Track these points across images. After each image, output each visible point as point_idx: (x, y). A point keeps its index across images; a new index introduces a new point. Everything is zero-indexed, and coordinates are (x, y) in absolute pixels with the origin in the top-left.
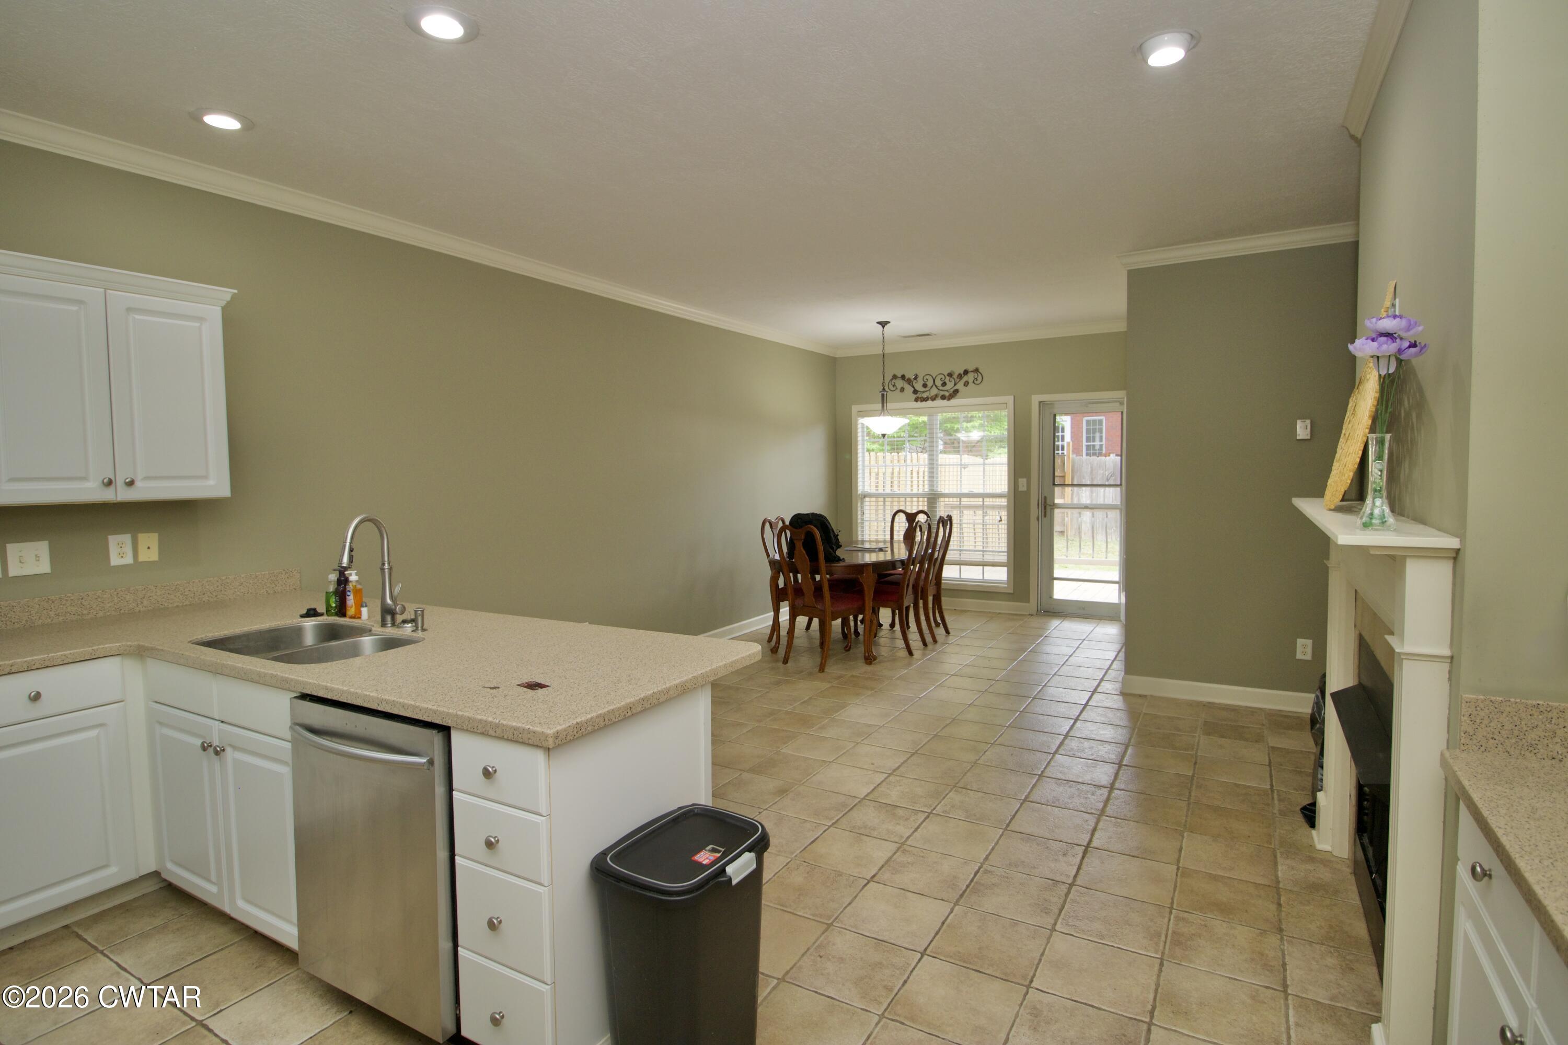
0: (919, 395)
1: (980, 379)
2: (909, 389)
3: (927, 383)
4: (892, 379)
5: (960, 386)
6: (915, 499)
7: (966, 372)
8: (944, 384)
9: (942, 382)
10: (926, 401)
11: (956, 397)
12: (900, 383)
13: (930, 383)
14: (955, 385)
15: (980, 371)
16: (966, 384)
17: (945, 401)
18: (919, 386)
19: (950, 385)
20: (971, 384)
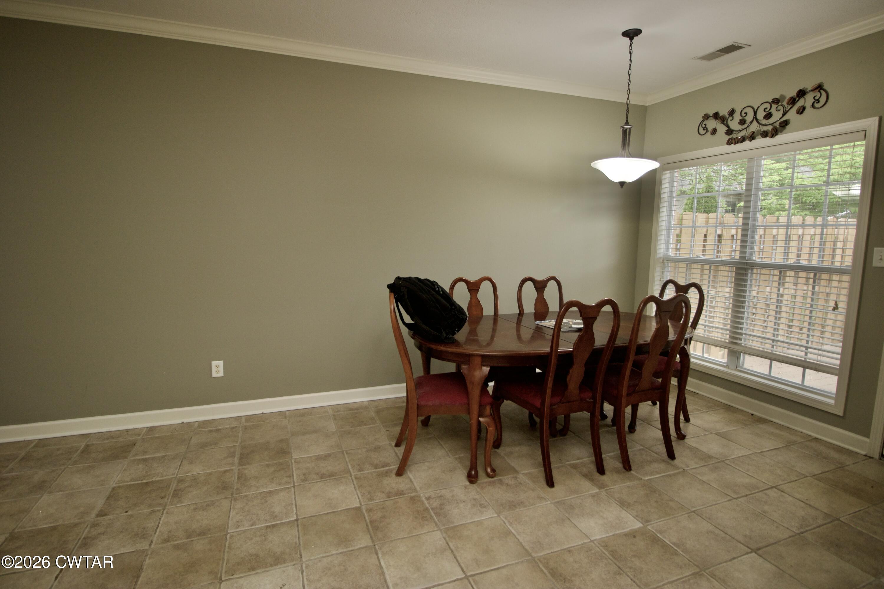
0: (734, 136)
1: (823, 100)
2: (722, 129)
3: (746, 118)
4: (703, 121)
5: (792, 115)
6: (707, 267)
7: (802, 93)
8: (768, 116)
9: (765, 113)
10: (742, 142)
11: (784, 131)
12: (711, 124)
13: (749, 118)
14: (784, 114)
15: (825, 87)
16: (801, 111)
17: (768, 138)
18: (734, 124)
19: (777, 116)
20: (809, 110)
